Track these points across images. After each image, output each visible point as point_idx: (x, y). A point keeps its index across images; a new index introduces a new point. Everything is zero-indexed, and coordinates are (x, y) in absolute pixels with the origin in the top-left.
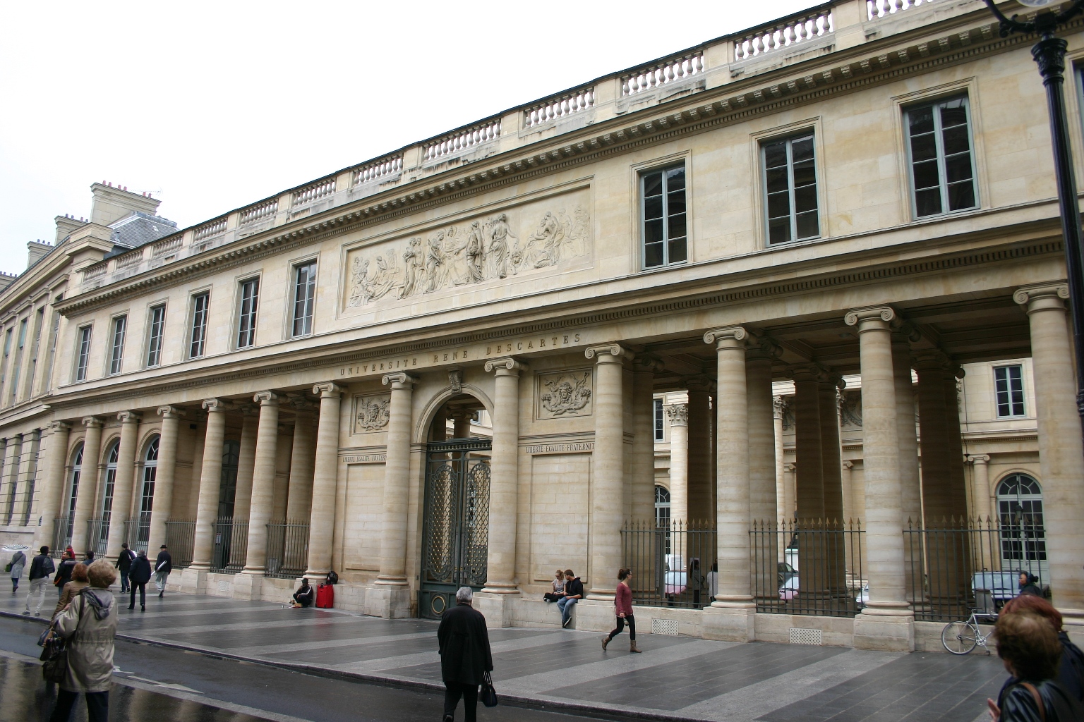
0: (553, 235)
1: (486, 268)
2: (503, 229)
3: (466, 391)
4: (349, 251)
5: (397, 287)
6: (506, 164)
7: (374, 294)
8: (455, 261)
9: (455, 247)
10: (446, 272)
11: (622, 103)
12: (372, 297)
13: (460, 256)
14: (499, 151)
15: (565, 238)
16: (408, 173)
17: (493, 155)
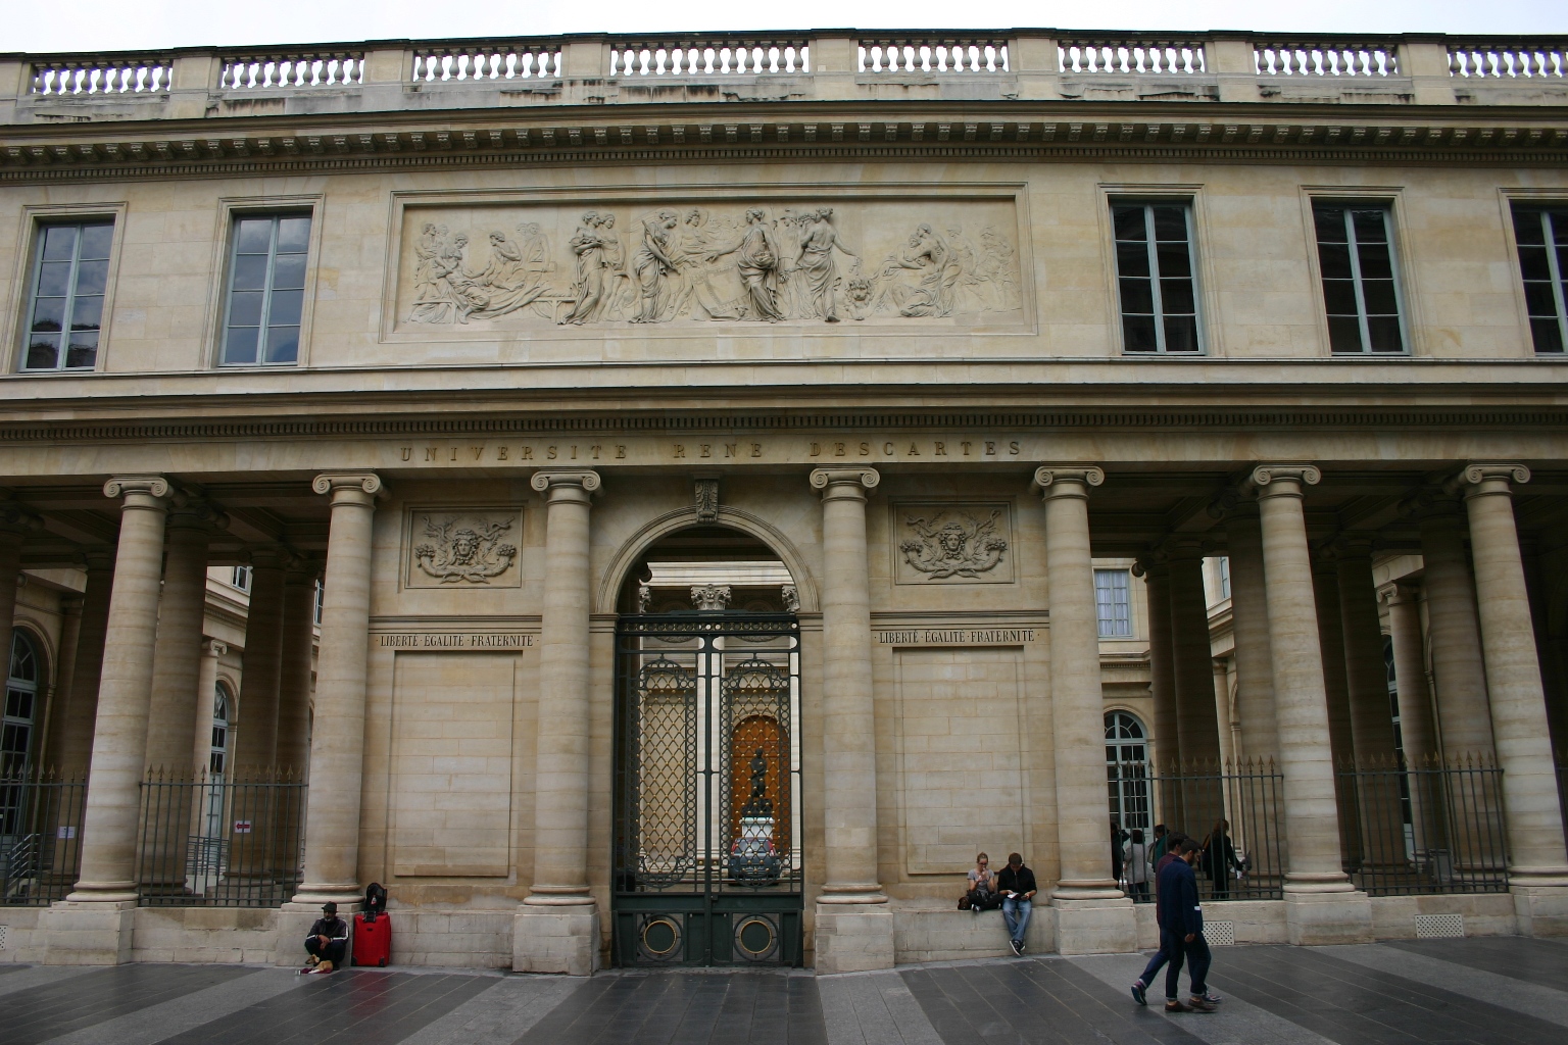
0: (941, 266)
1: (786, 298)
2: (828, 235)
3: (730, 520)
4: (407, 208)
5: (555, 300)
6: (810, 122)
7: (487, 304)
8: (708, 272)
9: (706, 247)
10: (688, 288)
11: (1069, 82)
12: (481, 310)
13: (721, 264)
14: (811, 95)
15: (963, 277)
16: (580, 87)
17: (798, 99)
